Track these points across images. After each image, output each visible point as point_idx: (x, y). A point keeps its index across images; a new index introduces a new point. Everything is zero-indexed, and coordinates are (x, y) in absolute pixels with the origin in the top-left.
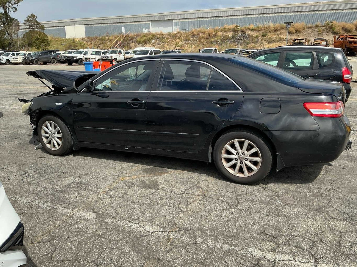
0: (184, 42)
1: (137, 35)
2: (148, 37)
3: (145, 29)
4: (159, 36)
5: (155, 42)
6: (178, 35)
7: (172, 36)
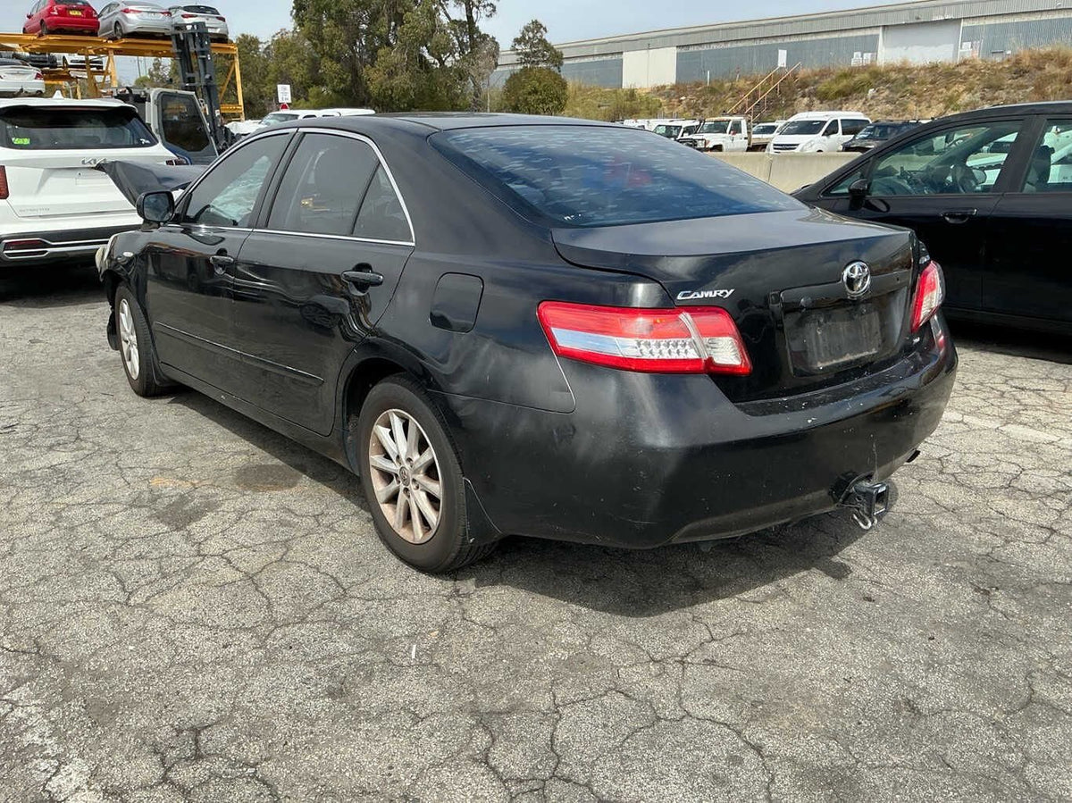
0: (978, 94)
1: (823, 74)
2: (856, 79)
3: (859, 54)
4: (893, 75)
5: (876, 94)
6: (963, 70)
7: (940, 74)
